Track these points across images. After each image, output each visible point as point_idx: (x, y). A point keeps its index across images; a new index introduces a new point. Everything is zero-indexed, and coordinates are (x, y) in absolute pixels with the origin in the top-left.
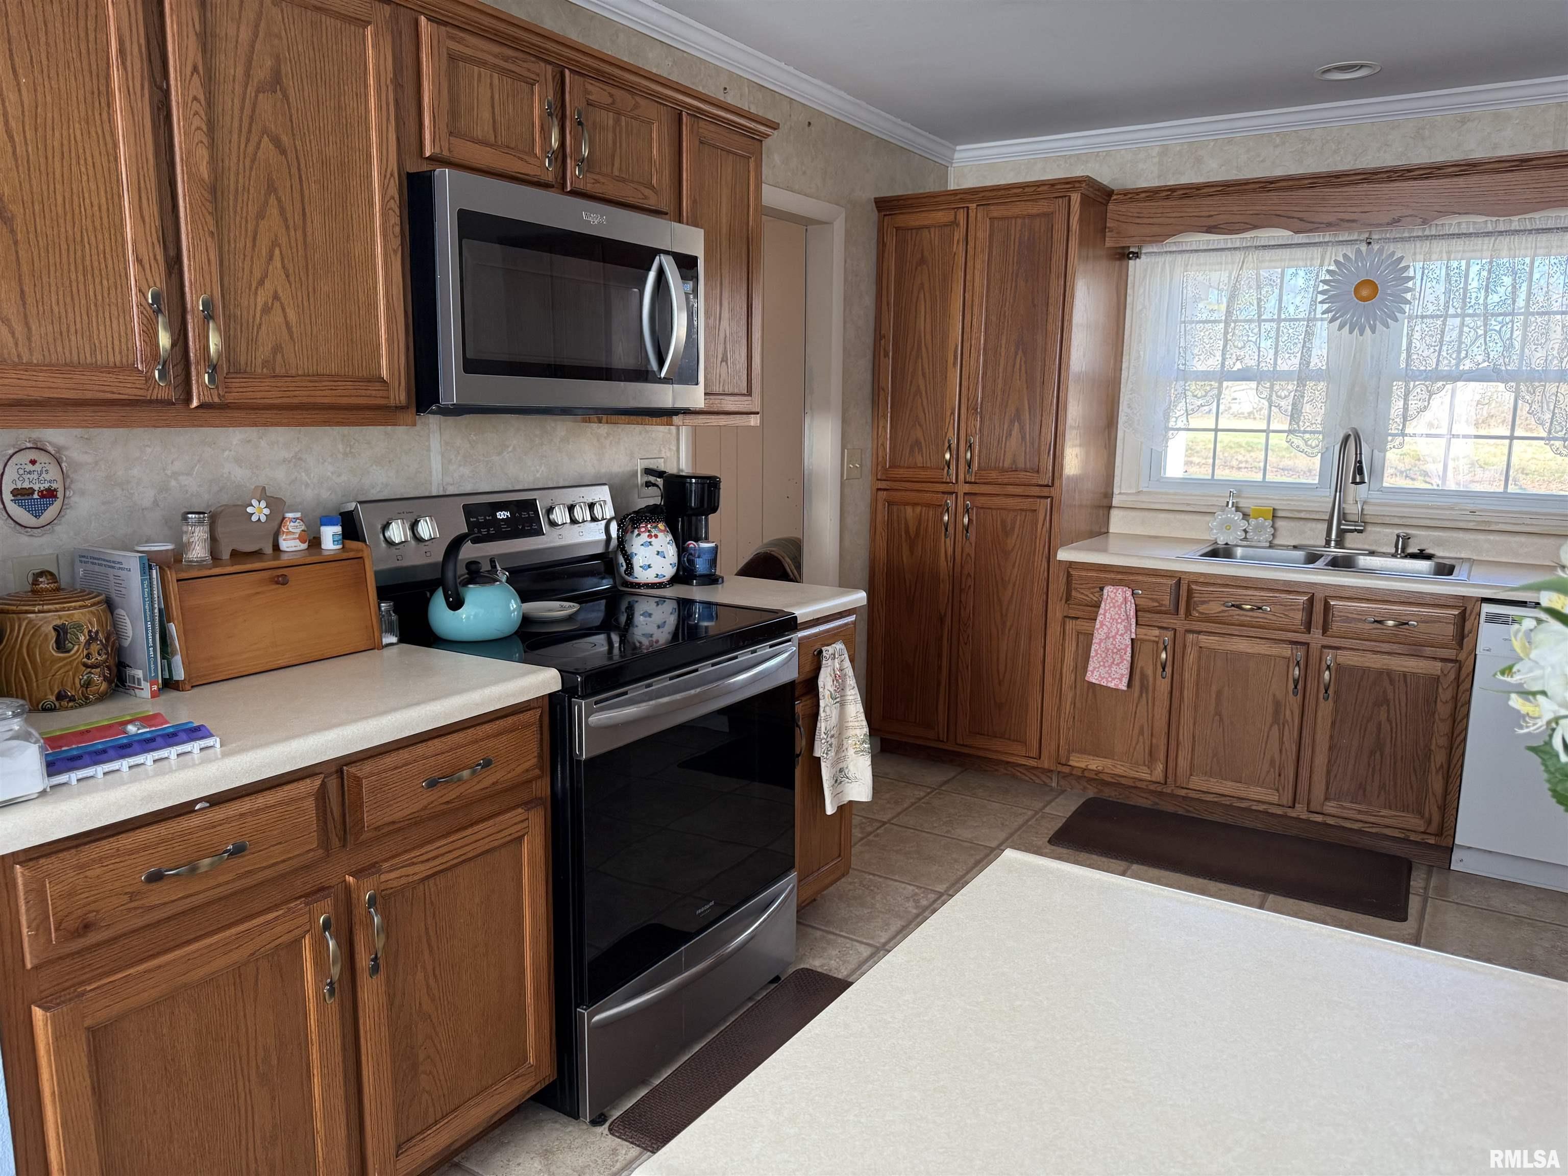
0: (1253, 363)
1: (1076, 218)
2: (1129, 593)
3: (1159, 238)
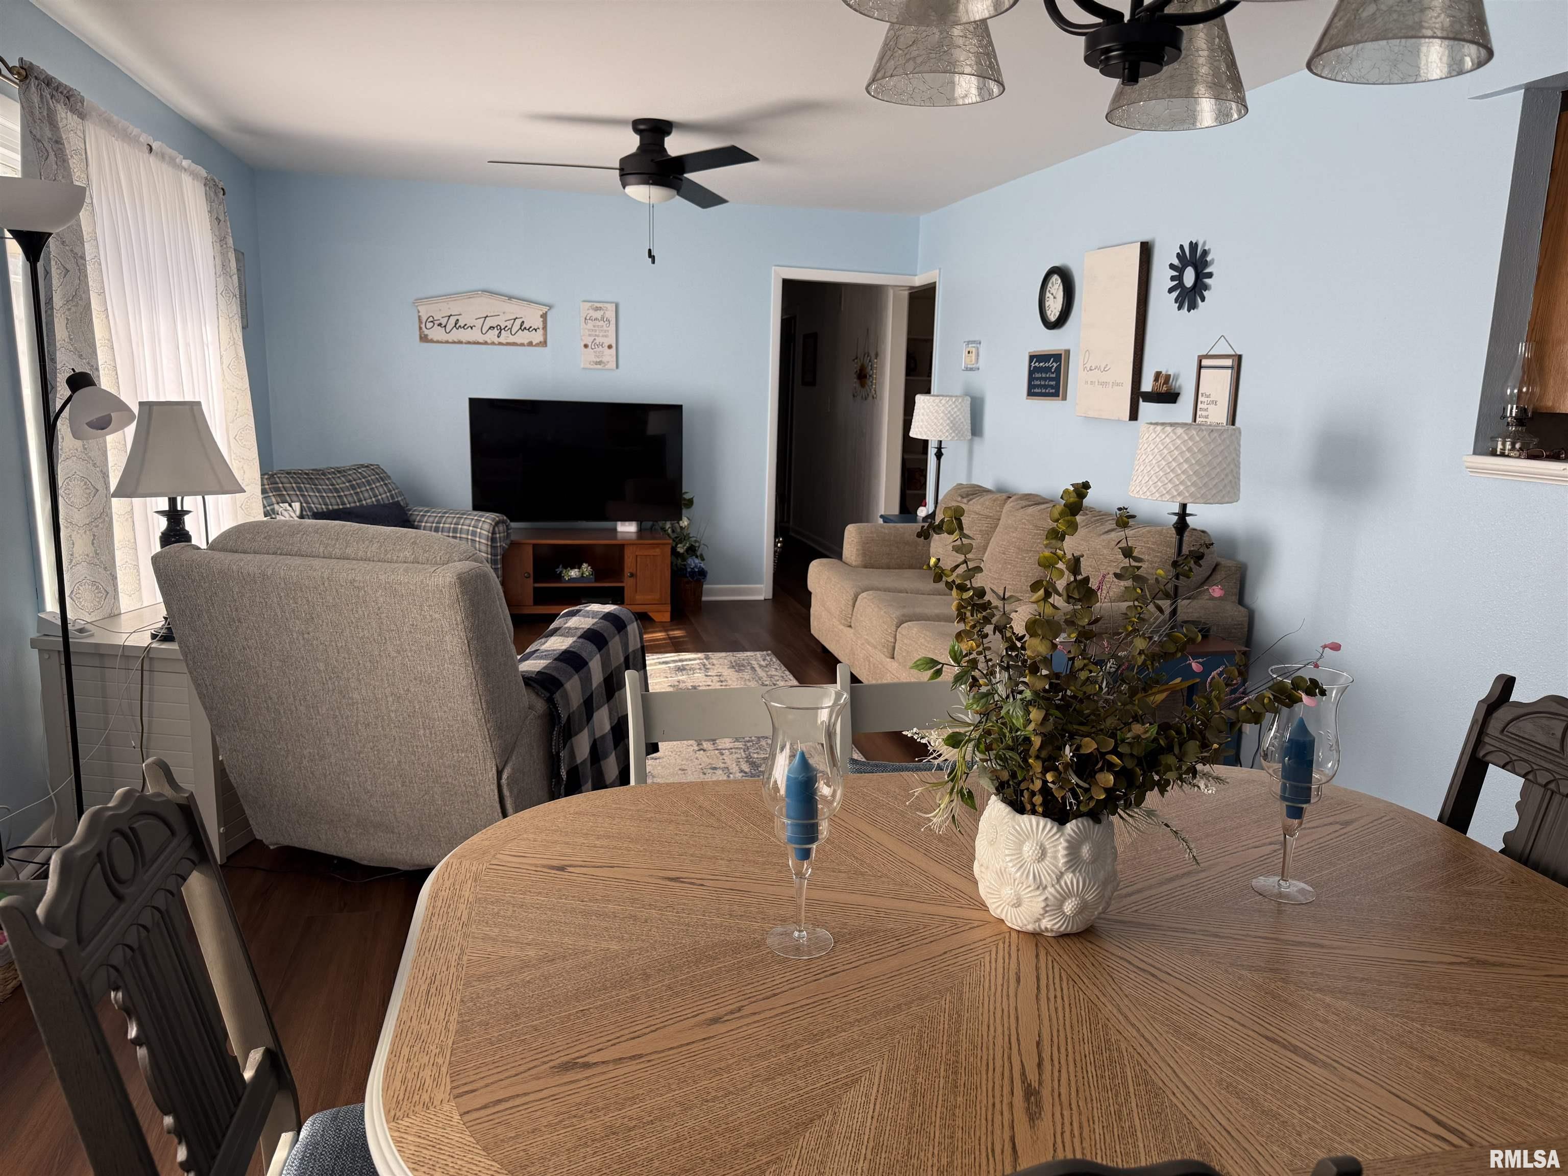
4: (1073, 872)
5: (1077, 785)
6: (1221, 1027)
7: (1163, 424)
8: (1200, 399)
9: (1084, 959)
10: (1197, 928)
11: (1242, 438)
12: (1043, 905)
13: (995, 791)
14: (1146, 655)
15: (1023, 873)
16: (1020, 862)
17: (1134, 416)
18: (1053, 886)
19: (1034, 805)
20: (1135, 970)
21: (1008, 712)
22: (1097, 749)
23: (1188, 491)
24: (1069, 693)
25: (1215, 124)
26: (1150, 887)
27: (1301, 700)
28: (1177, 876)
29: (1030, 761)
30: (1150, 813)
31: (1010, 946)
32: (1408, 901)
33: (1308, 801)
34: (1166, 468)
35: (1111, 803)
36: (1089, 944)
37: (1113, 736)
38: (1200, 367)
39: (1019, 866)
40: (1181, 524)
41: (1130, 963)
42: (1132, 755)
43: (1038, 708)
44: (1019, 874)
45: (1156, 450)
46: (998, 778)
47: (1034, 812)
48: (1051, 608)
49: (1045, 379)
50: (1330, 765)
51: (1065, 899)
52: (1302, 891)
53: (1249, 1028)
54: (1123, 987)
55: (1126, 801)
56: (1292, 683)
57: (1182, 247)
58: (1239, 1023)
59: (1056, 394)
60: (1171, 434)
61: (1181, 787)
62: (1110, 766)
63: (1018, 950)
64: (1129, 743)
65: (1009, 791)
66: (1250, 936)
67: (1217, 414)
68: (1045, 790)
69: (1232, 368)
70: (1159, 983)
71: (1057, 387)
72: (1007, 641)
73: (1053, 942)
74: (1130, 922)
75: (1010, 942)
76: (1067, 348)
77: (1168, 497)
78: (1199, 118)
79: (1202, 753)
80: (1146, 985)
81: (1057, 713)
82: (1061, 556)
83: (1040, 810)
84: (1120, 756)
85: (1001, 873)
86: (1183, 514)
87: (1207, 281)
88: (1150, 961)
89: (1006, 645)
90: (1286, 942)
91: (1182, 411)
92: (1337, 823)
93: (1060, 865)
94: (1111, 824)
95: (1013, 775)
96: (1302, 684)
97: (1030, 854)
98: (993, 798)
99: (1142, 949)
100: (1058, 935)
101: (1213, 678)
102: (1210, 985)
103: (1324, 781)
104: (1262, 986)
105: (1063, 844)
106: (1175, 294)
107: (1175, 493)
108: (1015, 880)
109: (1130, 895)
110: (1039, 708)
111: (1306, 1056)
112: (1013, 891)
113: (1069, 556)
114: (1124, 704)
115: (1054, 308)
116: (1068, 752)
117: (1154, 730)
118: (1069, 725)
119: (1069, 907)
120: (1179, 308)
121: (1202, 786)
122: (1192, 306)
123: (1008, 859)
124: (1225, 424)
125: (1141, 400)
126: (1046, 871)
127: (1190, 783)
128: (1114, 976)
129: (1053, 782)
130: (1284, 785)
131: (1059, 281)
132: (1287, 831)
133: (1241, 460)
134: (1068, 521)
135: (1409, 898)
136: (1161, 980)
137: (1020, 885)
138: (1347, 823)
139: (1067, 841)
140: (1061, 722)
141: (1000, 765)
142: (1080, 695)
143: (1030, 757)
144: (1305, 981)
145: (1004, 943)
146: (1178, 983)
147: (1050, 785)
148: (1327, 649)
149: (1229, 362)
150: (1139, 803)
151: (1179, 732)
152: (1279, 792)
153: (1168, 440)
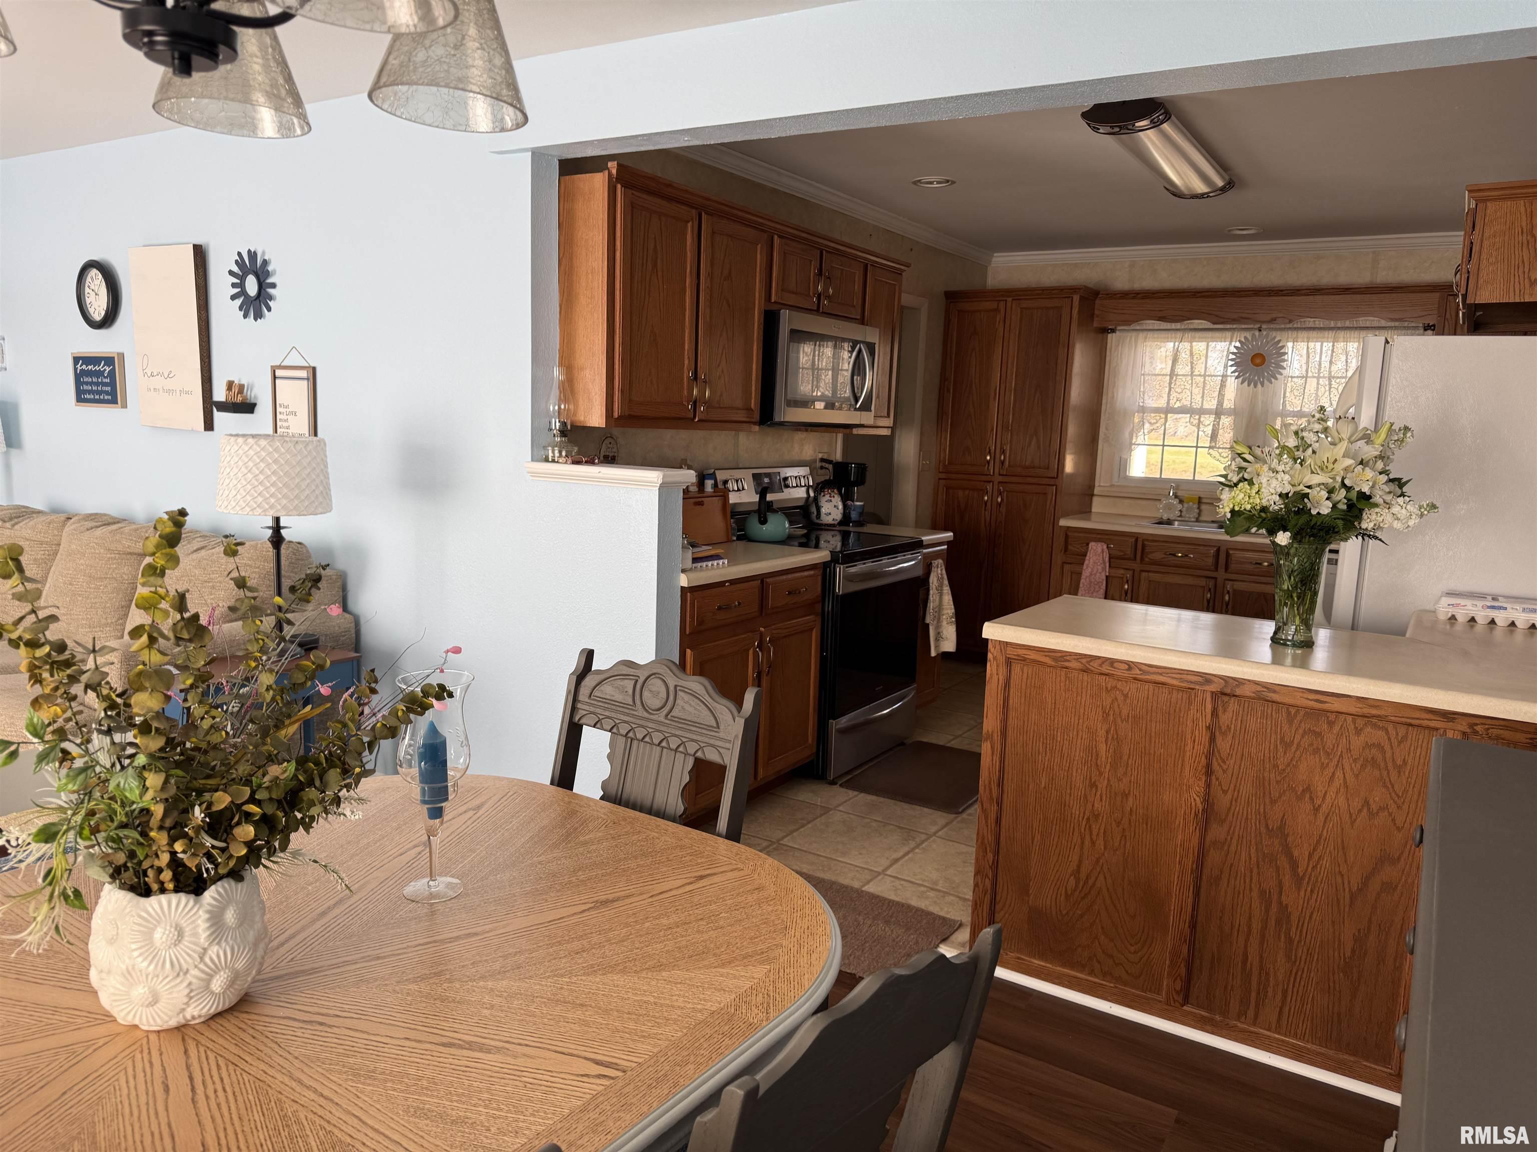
0: (1188, 403)
1: (1077, 310)
2: (1105, 547)
3: (1128, 322)
4: (219, 943)
5: (213, 847)
6: (399, 1052)
7: (244, 436)
8: (279, 409)
9: (243, 1035)
10: (357, 956)
11: (327, 449)
12: (187, 991)
13: (109, 880)
14: (274, 690)
15: (156, 966)
16: (151, 953)
17: (209, 425)
18: (196, 967)
19: (162, 883)
20: (301, 1025)
21: (118, 785)
22: (232, 802)
23: (280, 504)
24: (188, 745)
25: (277, 136)
26: (303, 929)
27: (432, 706)
28: (329, 908)
29: (153, 834)
30: (296, 854)
31: (149, 1053)
32: (539, 866)
33: (447, 799)
34: (253, 481)
35: (253, 856)
36: (245, 1015)
37: (248, 782)
38: (275, 378)
39: (150, 958)
40: (277, 539)
41: (295, 1019)
42: (271, 799)
43: (156, 772)
44: (152, 967)
45: (240, 463)
46: (111, 863)
47: (163, 890)
48: (158, 655)
49: (97, 384)
50: (462, 760)
51: (211, 976)
52: (449, 885)
53: (425, 1042)
54: (291, 1049)
55: (269, 849)
56: (422, 691)
57: (239, 254)
58: (416, 1041)
59: (114, 401)
60: (255, 446)
61: (326, 819)
62: (248, 816)
63: (161, 1054)
64: (267, 788)
65: (128, 876)
66: (410, 947)
67: (299, 424)
68: (175, 863)
69: (308, 379)
70: (329, 1030)
71: (113, 393)
72: (104, 700)
73: (203, 1028)
74: (286, 975)
75: (149, 1049)
76: (120, 351)
77: (259, 511)
78: (260, 126)
79: (344, 779)
80: (316, 1038)
81: (179, 772)
82: (163, 594)
83: (170, 886)
84: (258, 803)
85: (129, 974)
86: (277, 528)
87: (271, 291)
88: (316, 1010)
89: (105, 705)
90: (443, 941)
91: (261, 420)
92: (470, 809)
93: (202, 940)
94: (255, 877)
95: (132, 855)
96: (431, 691)
97: (164, 940)
98: (107, 887)
99: (306, 1000)
100: (207, 1018)
101: (346, 700)
102: (381, 1012)
103: (459, 775)
104: (430, 994)
105: (203, 915)
106: (238, 302)
107: (267, 506)
108: (147, 976)
109: (282, 944)
110: (158, 771)
111: (482, 1048)
112: (146, 989)
113: (172, 593)
114: (256, 747)
115: (98, 306)
116: (198, 814)
117: (292, 767)
118: (194, 782)
119: (218, 984)
120: (245, 316)
121: (348, 813)
122: (258, 315)
123: (136, 954)
124: (307, 435)
125: (215, 409)
126: (186, 953)
127: (335, 813)
128: (279, 1040)
129: (184, 852)
130: (423, 790)
131: (100, 276)
132: (431, 833)
133: (329, 470)
134: (167, 554)
135: (540, 863)
136: (330, 1026)
137: (155, 979)
138: (479, 807)
139: (208, 912)
140: (185, 780)
141: (111, 848)
142: (203, 745)
143: (152, 829)
144: (468, 973)
145: (142, 1052)
146: (349, 1023)
147: (180, 856)
148: (450, 653)
149: (303, 374)
150: (284, 848)
151: (317, 763)
152: (419, 797)
153: (251, 452)
